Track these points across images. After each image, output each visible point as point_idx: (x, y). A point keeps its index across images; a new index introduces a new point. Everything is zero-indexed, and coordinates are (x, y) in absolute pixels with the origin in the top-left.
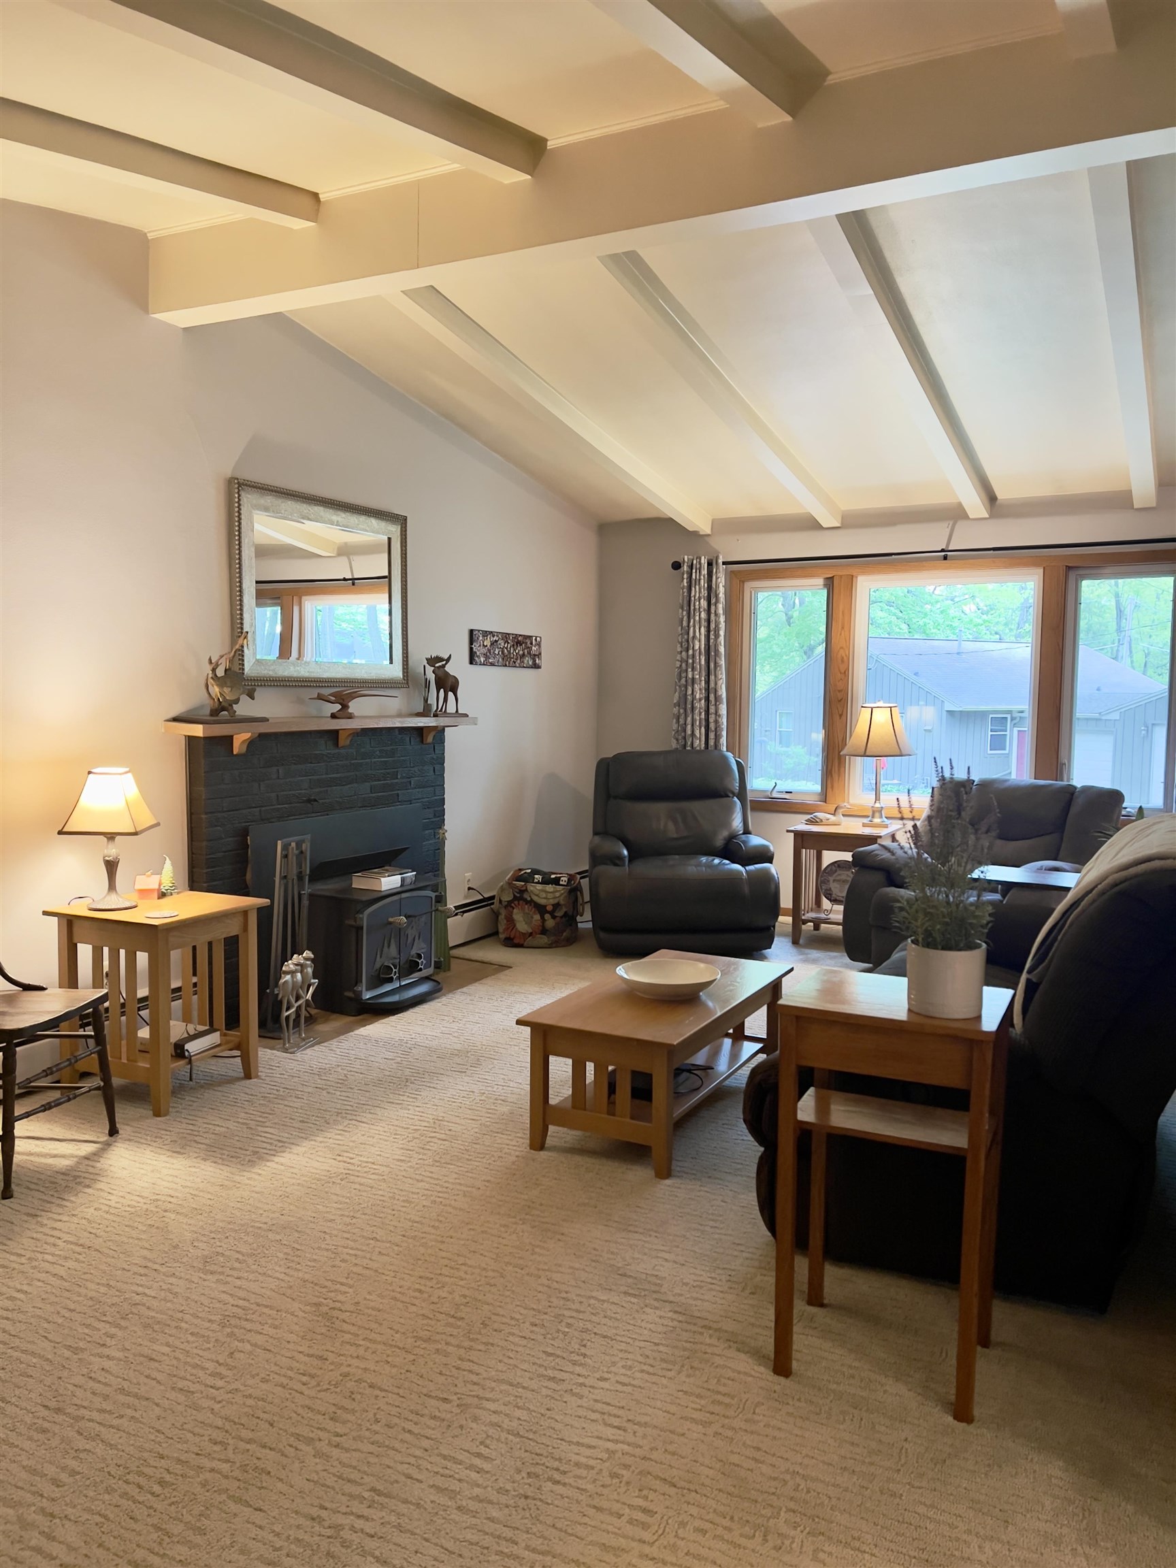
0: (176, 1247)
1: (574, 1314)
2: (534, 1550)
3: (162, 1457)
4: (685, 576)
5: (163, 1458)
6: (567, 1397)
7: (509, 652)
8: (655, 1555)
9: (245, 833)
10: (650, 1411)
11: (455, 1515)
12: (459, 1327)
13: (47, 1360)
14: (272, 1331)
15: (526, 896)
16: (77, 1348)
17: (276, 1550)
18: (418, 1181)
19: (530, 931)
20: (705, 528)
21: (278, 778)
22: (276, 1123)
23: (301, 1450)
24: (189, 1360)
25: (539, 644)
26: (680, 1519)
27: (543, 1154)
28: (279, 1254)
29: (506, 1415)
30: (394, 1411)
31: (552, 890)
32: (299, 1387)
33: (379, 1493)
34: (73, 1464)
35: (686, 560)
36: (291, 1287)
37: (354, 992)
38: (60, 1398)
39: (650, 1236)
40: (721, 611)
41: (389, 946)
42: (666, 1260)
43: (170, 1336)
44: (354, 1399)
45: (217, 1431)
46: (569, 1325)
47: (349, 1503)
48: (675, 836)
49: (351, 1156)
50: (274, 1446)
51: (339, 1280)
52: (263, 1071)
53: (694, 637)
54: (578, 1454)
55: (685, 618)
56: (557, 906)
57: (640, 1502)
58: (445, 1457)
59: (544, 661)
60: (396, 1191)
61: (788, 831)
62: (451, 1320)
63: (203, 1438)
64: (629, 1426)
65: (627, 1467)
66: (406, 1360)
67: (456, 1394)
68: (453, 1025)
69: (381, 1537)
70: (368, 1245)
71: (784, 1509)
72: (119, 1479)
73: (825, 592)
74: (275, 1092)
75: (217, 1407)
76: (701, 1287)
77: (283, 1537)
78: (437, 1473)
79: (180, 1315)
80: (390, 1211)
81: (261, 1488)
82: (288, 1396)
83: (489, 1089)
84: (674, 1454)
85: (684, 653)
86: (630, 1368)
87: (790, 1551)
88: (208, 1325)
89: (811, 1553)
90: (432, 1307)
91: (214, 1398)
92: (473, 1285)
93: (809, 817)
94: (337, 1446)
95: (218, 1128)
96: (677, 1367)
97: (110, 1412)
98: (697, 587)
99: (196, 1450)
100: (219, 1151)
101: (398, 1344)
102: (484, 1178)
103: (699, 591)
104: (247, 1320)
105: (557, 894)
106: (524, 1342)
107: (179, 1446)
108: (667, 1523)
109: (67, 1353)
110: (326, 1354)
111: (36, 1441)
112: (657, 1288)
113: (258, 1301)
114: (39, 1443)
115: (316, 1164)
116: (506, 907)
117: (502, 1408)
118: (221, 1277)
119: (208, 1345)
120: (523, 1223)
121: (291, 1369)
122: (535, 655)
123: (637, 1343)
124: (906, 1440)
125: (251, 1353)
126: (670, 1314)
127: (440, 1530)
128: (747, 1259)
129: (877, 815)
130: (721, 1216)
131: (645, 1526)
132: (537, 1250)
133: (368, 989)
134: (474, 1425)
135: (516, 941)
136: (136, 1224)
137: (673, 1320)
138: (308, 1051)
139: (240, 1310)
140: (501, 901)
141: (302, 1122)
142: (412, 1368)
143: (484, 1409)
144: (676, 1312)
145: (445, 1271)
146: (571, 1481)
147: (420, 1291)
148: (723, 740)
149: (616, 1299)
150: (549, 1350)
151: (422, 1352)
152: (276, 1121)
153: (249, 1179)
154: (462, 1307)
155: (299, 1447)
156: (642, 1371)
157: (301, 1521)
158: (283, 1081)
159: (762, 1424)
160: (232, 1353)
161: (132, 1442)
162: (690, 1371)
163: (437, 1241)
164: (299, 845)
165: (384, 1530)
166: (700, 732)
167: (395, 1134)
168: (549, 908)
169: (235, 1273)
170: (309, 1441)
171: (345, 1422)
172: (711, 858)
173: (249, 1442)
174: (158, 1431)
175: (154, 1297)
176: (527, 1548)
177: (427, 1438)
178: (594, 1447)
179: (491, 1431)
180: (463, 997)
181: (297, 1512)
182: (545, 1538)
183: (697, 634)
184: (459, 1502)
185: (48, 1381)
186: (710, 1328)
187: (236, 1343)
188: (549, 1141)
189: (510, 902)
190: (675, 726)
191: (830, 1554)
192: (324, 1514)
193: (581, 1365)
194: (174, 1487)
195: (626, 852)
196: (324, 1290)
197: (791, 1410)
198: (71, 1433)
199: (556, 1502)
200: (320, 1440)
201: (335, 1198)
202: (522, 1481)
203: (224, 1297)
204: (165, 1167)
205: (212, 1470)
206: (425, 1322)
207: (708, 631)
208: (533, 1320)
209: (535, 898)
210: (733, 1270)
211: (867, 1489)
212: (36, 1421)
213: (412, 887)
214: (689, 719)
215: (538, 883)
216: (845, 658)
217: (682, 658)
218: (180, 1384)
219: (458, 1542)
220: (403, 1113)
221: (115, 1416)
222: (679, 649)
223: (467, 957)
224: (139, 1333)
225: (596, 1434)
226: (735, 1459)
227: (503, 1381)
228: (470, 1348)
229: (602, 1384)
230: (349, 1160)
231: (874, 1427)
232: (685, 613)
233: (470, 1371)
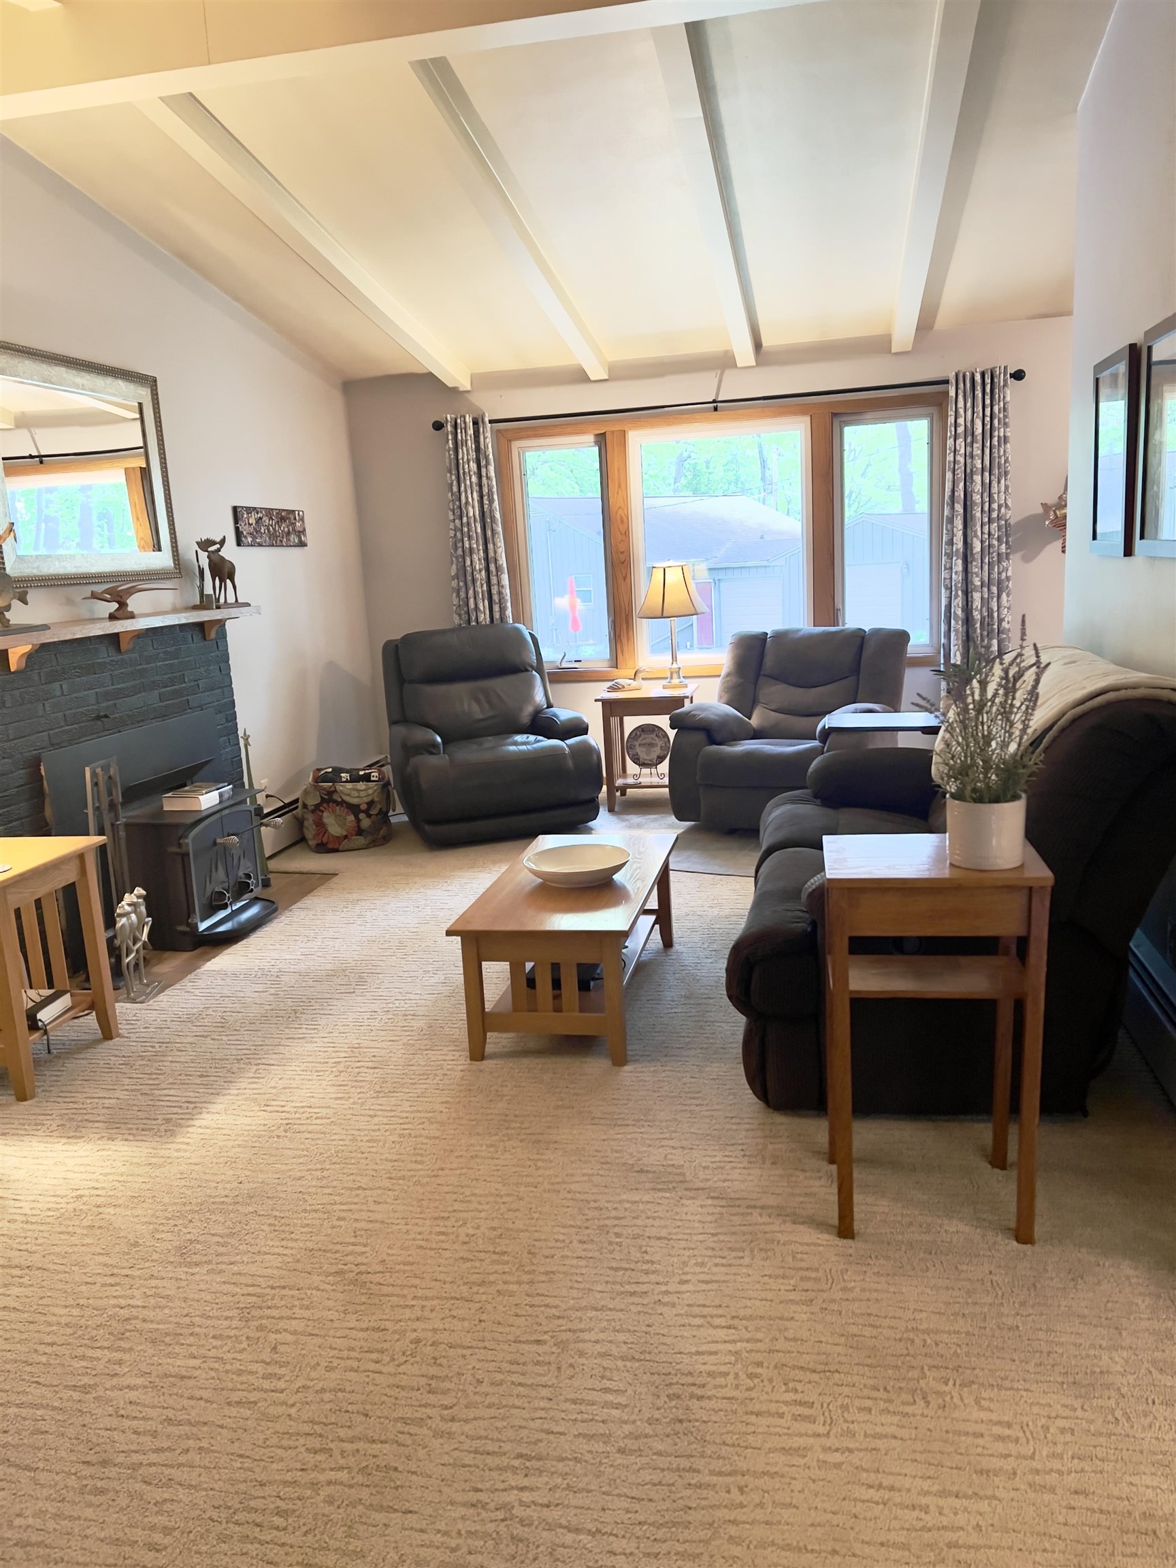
0: (136, 1244)
1: (616, 1222)
2: (720, 1474)
3: (262, 1485)
4: (450, 437)
5: (264, 1485)
6: (660, 1309)
7: (274, 529)
8: (837, 1445)
9: (35, 763)
10: (748, 1303)
11: (620, 1460)
12: (507, 1263)
13: (54, 1408)
14: (307, 1314)
15: (335, 797)
16: (84, 1386)
17: (453, 1550)
18: (371, 1116)
19: (345, 833)
20: (465, 385)
21: (63, 695)
22: (172, 1083)
23: (416, 1435)
24: (228, 1367)
25: (302, 520)
26: (839, 1403)
27: (487, 1064)
28: (263, 1227)
29: (610, 1342)
30: (492, 1366)
31: (364, 787)
32: (372, 1366)
33: (529, 1458)
34: (162, 1520)
35: (449, 419)
36: (298, 1261)
37: (188, 925)
38: (98, 1449)
39: (643, 1126)
40: (492, 474)
41: (217, 869)
42: (673, 1148)
43: (190, 1345)
44: (440, 1365)
45: (309, 1438)
46: (618, 1235)
47: (502, 1478)
48: (481, 717)
49: (282, 1103)
50: (383, 1438)
51: (348, 1240)
52: (123, 1029)
53: (467, 503)
54: (704, 1364)
55: (455, 483)
56: (371, 804)
57: (790, 1396)
58: (574, 1402)
59: (309, 538)
60: (354, 1132)
61: (596, 700)
62: (495, 1257)
63: (298, 1450)
64: (736, 1322)
65: (759, 1364)
66: (472, 1311)
67: (546, 1333)
68: (310, 944)
69: (557, 1505)
70: (357, 1195)
71: (926, 1368)
72: (227, 1523)
73: (596, 449)
74: (150, 1049)
75: (293, 1411)
76: (722, 1168)
77: (454, 1534)
78: (576, 1420)
79: (187, 1320)
80: (360, 1155)
81: (397, 1488)
82: (367, 1380)
83: (391, 1005)
84: (795, 1340)
85: (458, 522)
86: (702, 1264)
87: (956, 1407)
88: (226, 1323)
89: (973, 1403)
90: (465, 1247)
91: (284, 1403)
92: (495, 1215)
93: (610, 684)
94: (453, 1419)
95: (106, 1101)
96: (747, 1253)
97: (170, 1449)
98: (465, 448)
99: (299, 1466)
100: (123, 1126)
101: (453, 1294)
102: (440, 1100)
103: (467, 453)
104: (269, 1308)
105: (370, 791)
106: (583, 1263)
107: (275, 1466)
108: (830, 1411)
109: (76, 1395)
110: (383, 1325)
111: (98, 1506)
112: (681, 1178)
113: (270, 1283)
114: (105, 1507)
115: (247, 1121)
116: (313, 812)
117: (602, 1336)
118: (210, 1267)
119: (242, 1346)
120: (509, 1140)
121: (352, 1349)
122: (299, 532)
123: (695, 1238)
124: (991, 1273)
125: (296, 1342)
126: (710, 1202)
127: (615, 1480)
128: (748, 1130)
129: (675, 675)
130: (699, 1092)
131: (812, 1420)
132: (540, 1164)
133: (202, 920)
134: (583, 1360)
135: (330, 846)
136: (70, 1229)
137: (715, 1206)
138: (161, 997)
139: (254, 1299)
140: (305, 806)
141: (202, 1076)
142: (484, 1317)
143: (584, 1341)
144: (713, 1198)
145: (457, 1206)
146: (713, 1392)
147: (443, 1233)
148: (509, 612)
149: (647, 1198)
150: (614, 1265)
151: (484, 1297)
152: (171, 1080)
153: (178, 1150)
154: (497, 1240)
155: (411, 1431)
156: (716, 1265)
157: (463, 1511)
158: (151, 1034)
159: (858, 1290)
160: (275, 1348)
161: (217, 1477)
162: (763, 1254)
163: (428, 1176)
164: (106, 768)
165: (557, 1495)
166: (483, 605)
167: (317, 1071)
168: (364, 807)
169: (225, 1259)
170: (420, 1422)
171: (445, 1392)
172: (525, 736)
173: (352, 1440)
174: (241, 1456)
175: (144, 1307)
176: (712, 1473)
177: (545, 1386)
178: (716, 1353)
179: (606, 1363)
180: (303, 914)
181: (452, 1503)
182: (724, 1458)
183: (470, 500)
184: (616, 1445)
185: (71, 1432)
186: (755, 1207)
187: (273, 1336)
188: (489, 1049)
189: (317, 807)
190: (455, 601)
191: (991, 1400)
192: (483, 1497)
193: (654, 1272)
194: (297, 1513)
195: (439, 739)
196: (337, 1255)
197: (876, 1270)
198: (139, 1486)
199: (714, 1418)
200: (431, 1418)
201: (290, 1153)
202: (666, 1406)
203: (226, 1288)
204: (69, 1157)
205: (329, 1483)
206: (469, 1264)
207: (481, 496)
208: (579, 1238)
209: (347, 799)
210: (742, 1144)
211: (985, 1328)
212: (85, 1482)
213: (231, 802)
214: (471, 592)
215: (347, 781)
216: (625, 519)
217: (455, 526)
218: (235, 1397)
219: (641, 1488)
220: (310, 1047)
221: (178, 1452)
222: (452, 517)
223: (282, 870)
224: (151, 1351)
225: (709, 1339)
226: (854, 1329)
227: (585, 1308)
228: (532, 1282)
229: (685, 1287)
230: (281, 1109)
231: (956, 1267)
232: (454, 477)
233: (547, 1306)
